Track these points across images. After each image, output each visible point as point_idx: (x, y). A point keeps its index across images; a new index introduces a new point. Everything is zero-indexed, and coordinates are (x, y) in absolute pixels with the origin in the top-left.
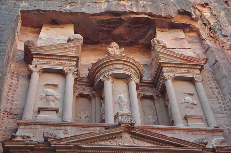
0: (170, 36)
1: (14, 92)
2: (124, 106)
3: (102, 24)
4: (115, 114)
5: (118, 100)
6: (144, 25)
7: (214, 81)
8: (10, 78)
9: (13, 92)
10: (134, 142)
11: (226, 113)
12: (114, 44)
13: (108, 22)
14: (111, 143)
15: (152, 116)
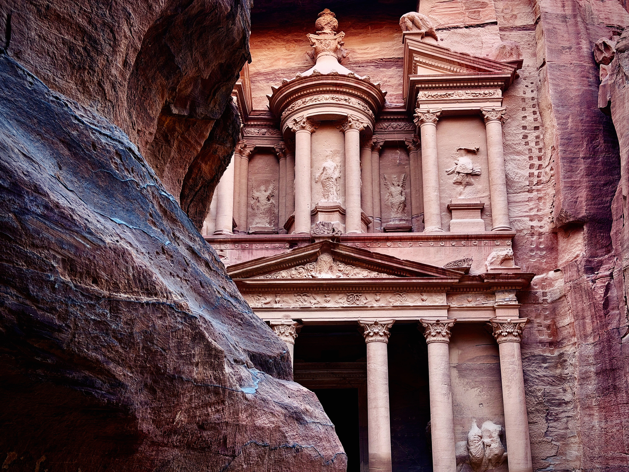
2: (331, 189)
4: (313, 208)
5: (322, 173)
7: (534, 109)
10: (339, 269)
11: (538, 190)
12: (326, 18)
14: (299, 273)
15: (400, 189)
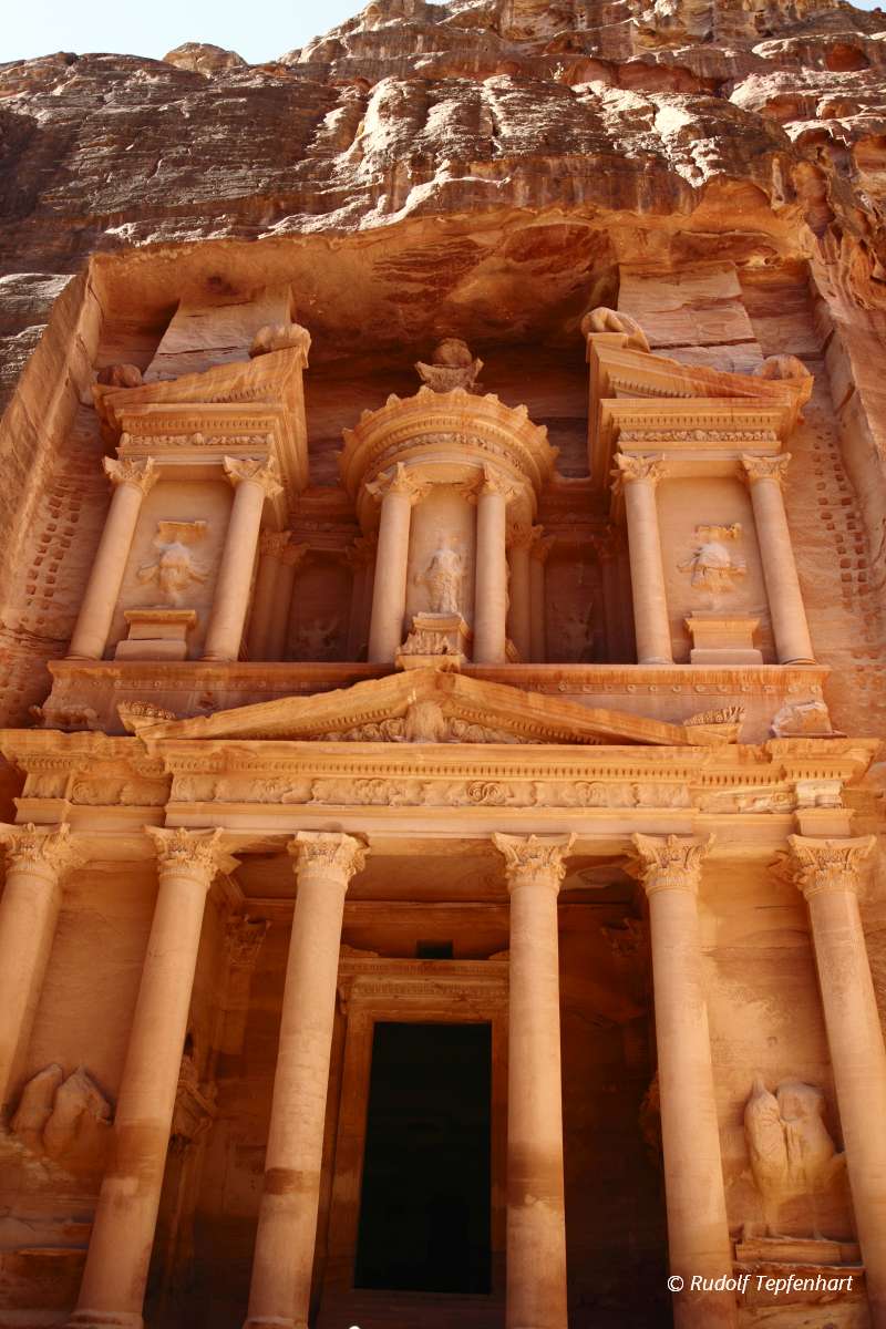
0: (676, 294)
1: (58, 561)
3: (395, 271)
6: (568, 256)
8: (51, 509)
9: (53, 560)
11: (862, 604)
12: (451, 349)
13: (419, 258)
15: (584, 626)
